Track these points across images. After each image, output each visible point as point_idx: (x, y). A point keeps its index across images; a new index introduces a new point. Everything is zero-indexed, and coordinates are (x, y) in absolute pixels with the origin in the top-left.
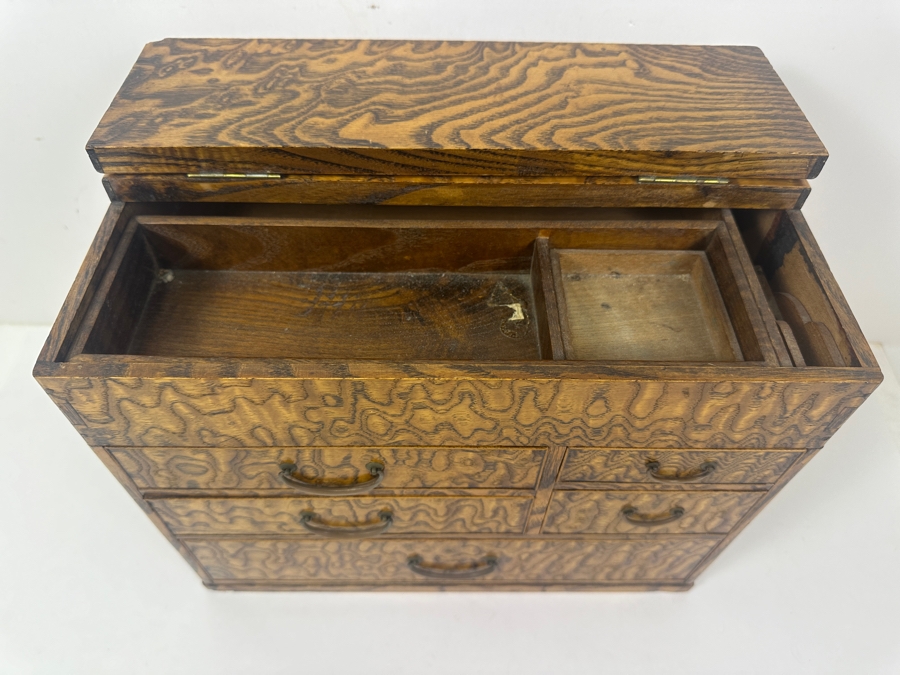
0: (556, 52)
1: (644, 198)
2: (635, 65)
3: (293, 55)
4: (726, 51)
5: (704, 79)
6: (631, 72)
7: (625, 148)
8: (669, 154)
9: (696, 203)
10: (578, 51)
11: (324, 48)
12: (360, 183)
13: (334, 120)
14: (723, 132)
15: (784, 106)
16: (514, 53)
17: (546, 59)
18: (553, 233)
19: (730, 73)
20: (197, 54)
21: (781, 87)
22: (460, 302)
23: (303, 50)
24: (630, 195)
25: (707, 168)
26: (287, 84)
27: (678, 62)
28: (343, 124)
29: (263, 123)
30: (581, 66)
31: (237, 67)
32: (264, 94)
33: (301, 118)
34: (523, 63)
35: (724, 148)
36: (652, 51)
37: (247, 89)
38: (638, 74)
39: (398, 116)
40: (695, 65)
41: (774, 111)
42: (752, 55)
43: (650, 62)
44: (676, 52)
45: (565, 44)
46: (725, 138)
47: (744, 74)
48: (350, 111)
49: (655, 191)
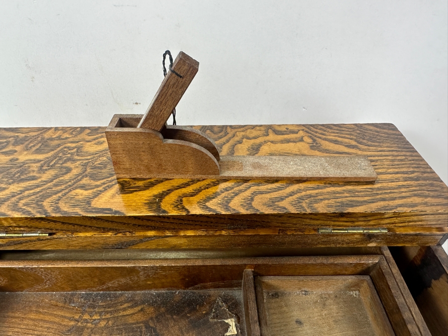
0: (255, 133)
1: (323, 242)
2: (310, 141)
3: (76, 139)
4: (371, 128)
5: (360, 149)
6: (307, 146)
7: (309, 211)
8: (342, 215)
9: (362, 244)
10: (270, 131)
11: (98, 133)
12: (109, 237)
13: (90, 191)
14: (381, 194)
15: (422, 170)
16: (226, 134)
17: (248, 138)
18: (256, 266)
19: (377, 144)
20: (10, 139)
21: (415, 154)
22: (188, 317)
23: (83, 136)
24: (312, 240)
25: (372, 223)
26: (65, 162)
27: (339, 137)
28: (96, 195)
29: (38, 195)
30: (272, 142)
31: (34, 149)
32: (46, 170)
33: (67, 191)
34: (231, 142)
35: (385, 208)
36: (320, 129)
37: (35, 167)
38: (312, 148)
39: (138, 187)
40: (351, 139)
41: (416, 174)
42: (389, 129)
43: (320, 138)
44: (337, 130)
45: (261, 126)
46: (384, 200)
47: (387, 145)
48: (104, 184)
49: (331, 238)
